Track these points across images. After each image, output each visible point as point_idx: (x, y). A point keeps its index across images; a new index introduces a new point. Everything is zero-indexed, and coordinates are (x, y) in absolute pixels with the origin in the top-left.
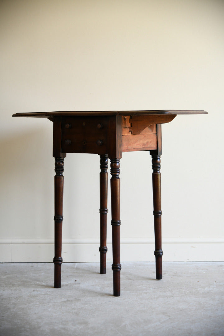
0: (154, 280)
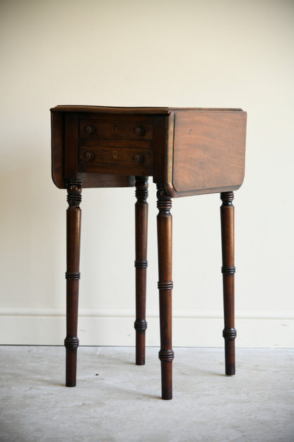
0: (222, 375)
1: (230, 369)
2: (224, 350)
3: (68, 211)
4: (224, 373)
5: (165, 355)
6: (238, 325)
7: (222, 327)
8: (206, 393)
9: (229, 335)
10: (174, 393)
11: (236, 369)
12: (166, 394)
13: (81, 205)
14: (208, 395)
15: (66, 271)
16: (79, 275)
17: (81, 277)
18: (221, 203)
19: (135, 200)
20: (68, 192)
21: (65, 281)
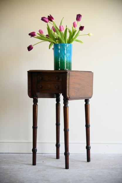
0: (86, 162)
1: (88, 160)
2: (86, 154)
3: (33, 106)
4: (87, 161)
5: (66, 154)
6: (91, 145)
7: (86, 145)
8: (81, 167)
9: (88, 148)
10: (70, 167)
11: (91, 160)
12: (67, 167)
13: (38, 104)
14: (81, 168)
15: (32, 126)
16: (37, 127)
17: (38, 128)
18: (85, 103)
19: (56, 102)
20: (33, 99)
21: (32, 129)
